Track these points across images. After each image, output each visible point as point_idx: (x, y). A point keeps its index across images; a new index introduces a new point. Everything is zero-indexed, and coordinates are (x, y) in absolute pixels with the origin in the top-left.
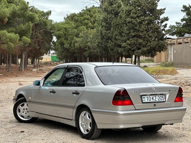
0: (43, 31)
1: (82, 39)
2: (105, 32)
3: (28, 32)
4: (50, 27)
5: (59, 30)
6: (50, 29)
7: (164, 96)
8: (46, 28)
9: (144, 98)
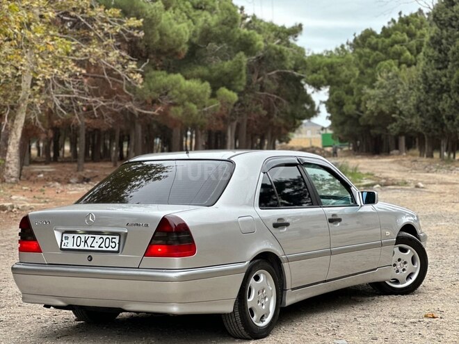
0: (278, 74)
1: (384, 90)
2: (435, 74)
3: (238, 78)
4: (294, 62)
5: (314, 72)
6: (292, 67)
7: (117, 237)
8: (283, 67)
9: (67, 238)
